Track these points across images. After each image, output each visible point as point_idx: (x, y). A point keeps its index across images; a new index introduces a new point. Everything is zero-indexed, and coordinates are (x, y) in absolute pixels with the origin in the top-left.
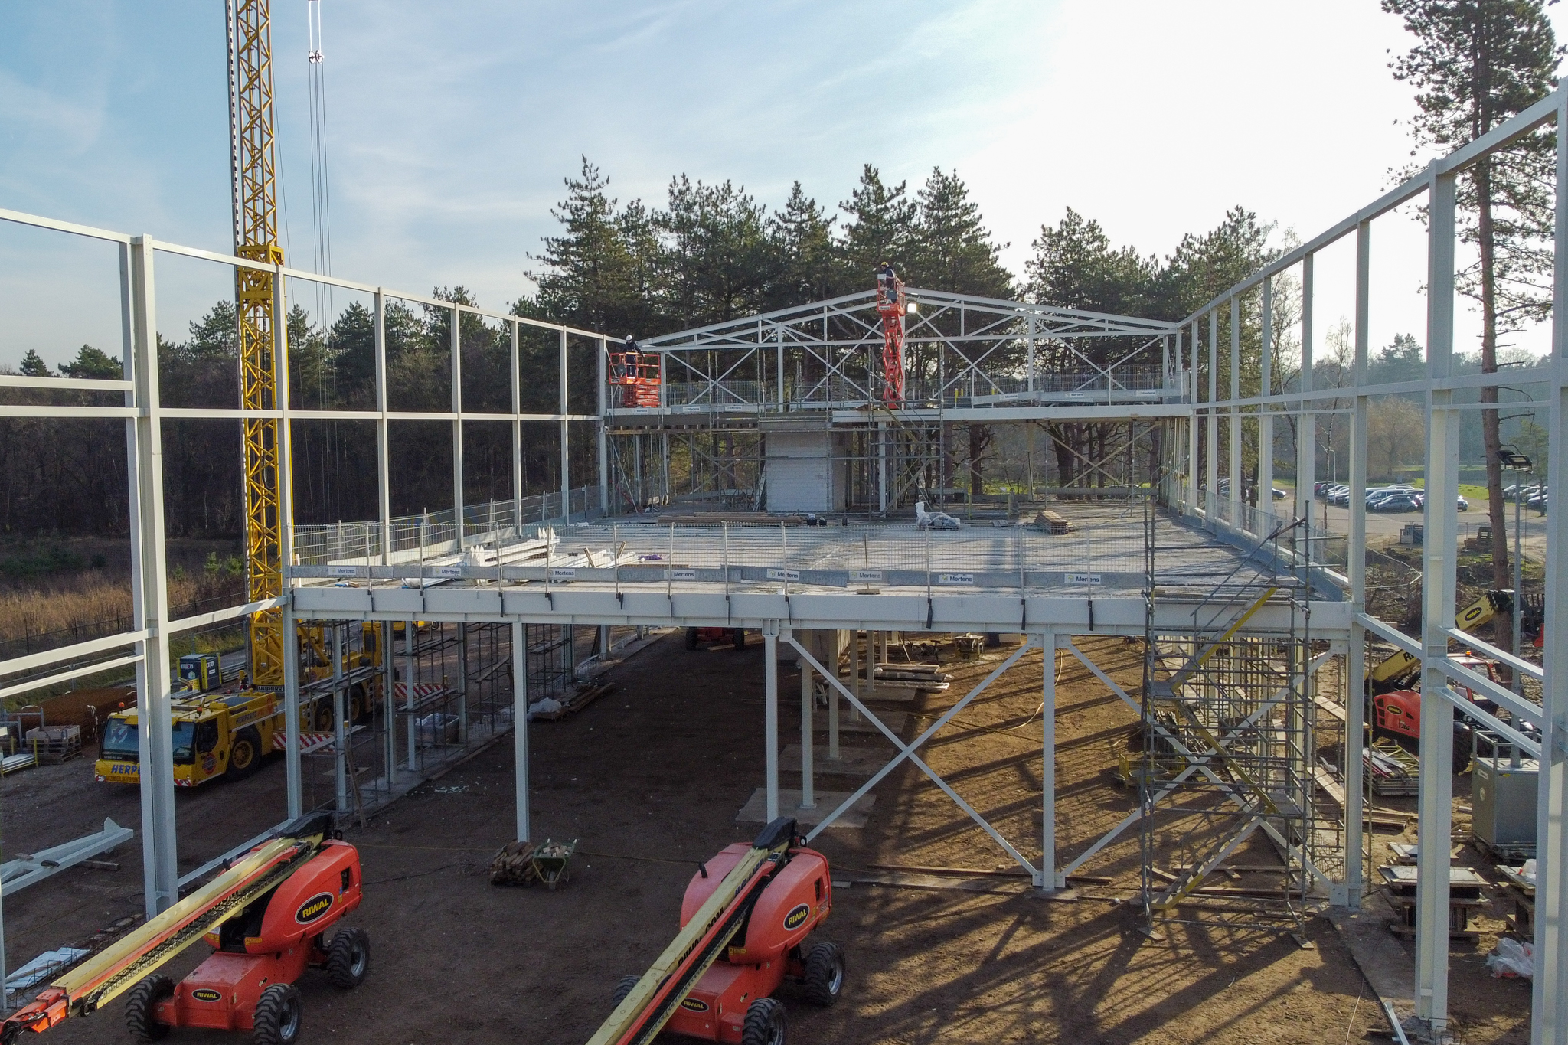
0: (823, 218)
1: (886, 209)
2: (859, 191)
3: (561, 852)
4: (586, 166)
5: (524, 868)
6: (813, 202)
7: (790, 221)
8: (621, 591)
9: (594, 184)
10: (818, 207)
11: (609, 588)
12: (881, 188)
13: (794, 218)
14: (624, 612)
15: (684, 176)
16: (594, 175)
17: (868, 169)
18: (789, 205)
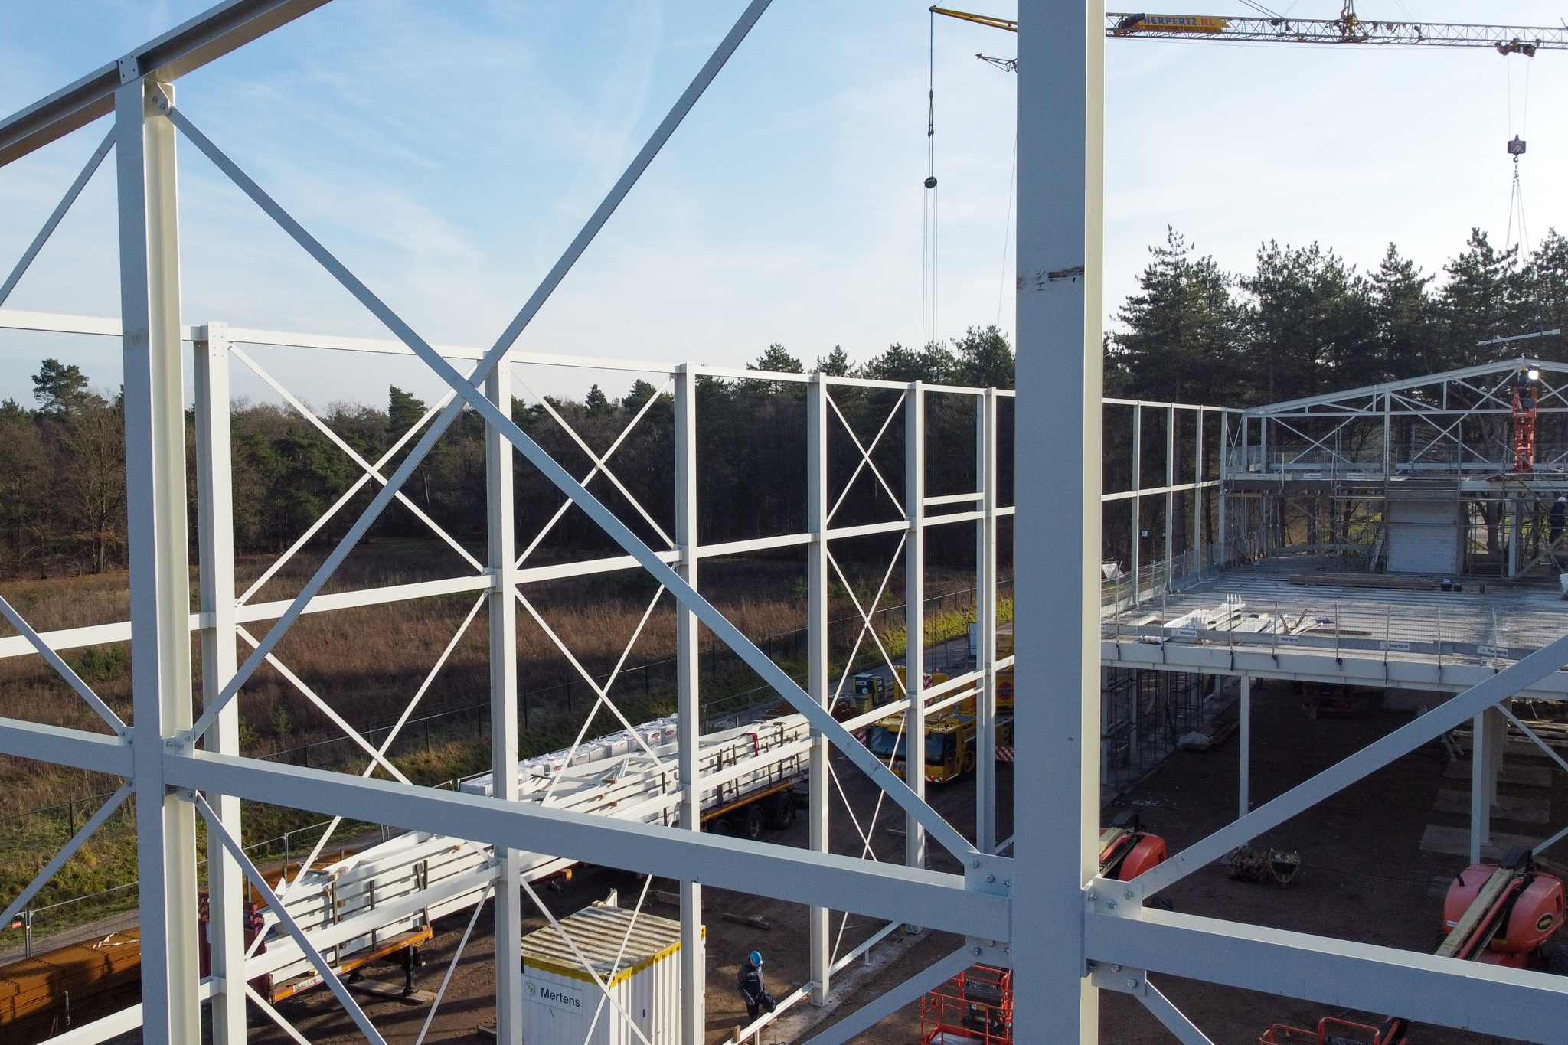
0: (1419, 278)
1: (1496, 271)
2: (1466, 255)
3: (1290, 859)
4: (1171, 234)
5: (1258, 869)
6: (1409, 265)
7: (1382, 281)
8: (1341, 656)
9: (1179, 250)
10: (1414, 268)
11: (1331, 654)
12: (1490, 251)
13: (1388, 278)
14: (1342, 674)
15: (1273, 242)
16: (1179, 241)
17: (1475, 232)
18: (1384, 266)
